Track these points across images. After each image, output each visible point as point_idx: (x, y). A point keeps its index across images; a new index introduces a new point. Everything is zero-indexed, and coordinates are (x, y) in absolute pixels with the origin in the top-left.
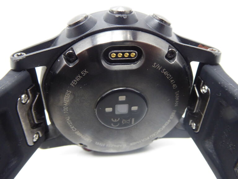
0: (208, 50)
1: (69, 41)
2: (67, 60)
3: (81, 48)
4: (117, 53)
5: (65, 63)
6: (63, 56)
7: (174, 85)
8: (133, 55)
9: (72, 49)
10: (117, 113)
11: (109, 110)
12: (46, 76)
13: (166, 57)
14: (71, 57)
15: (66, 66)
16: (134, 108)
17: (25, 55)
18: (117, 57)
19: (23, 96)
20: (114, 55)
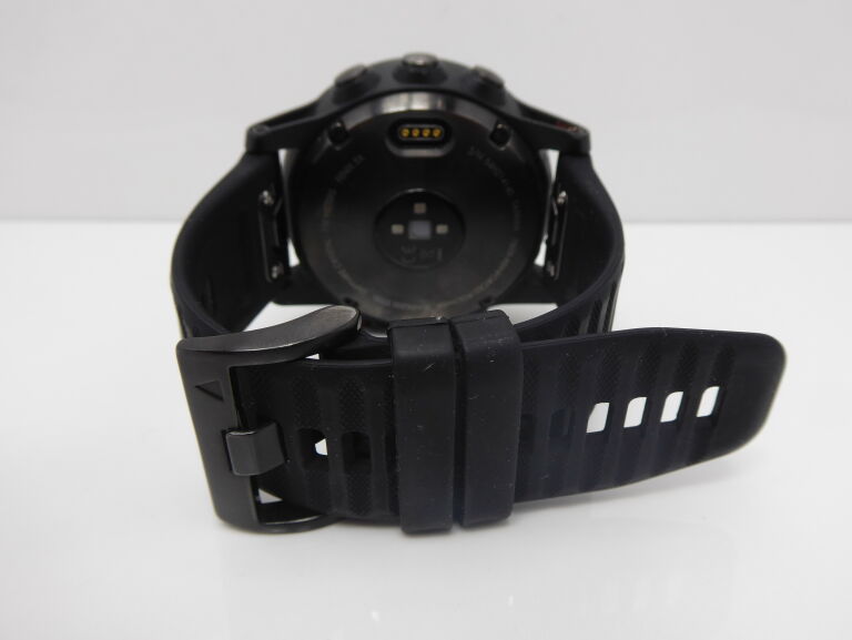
0: (569, 130)
1: (334, 108)
2: (332, 139)
3: (357, 118)
4: (411, 130)
5: (328, 142)
6: (326, 133)
7: (509, 190)
8: (437, 133)
9: (342, 122)
10: (411, 237)
11: (397, 229)
12: (298, 164)
13: (492, 137)
14: (340, 135)
15: (330, 149)
16: (442, 229)
17: (267, 129)
18: (410, 135)
19: (266, 194)
20: (405, 133)
